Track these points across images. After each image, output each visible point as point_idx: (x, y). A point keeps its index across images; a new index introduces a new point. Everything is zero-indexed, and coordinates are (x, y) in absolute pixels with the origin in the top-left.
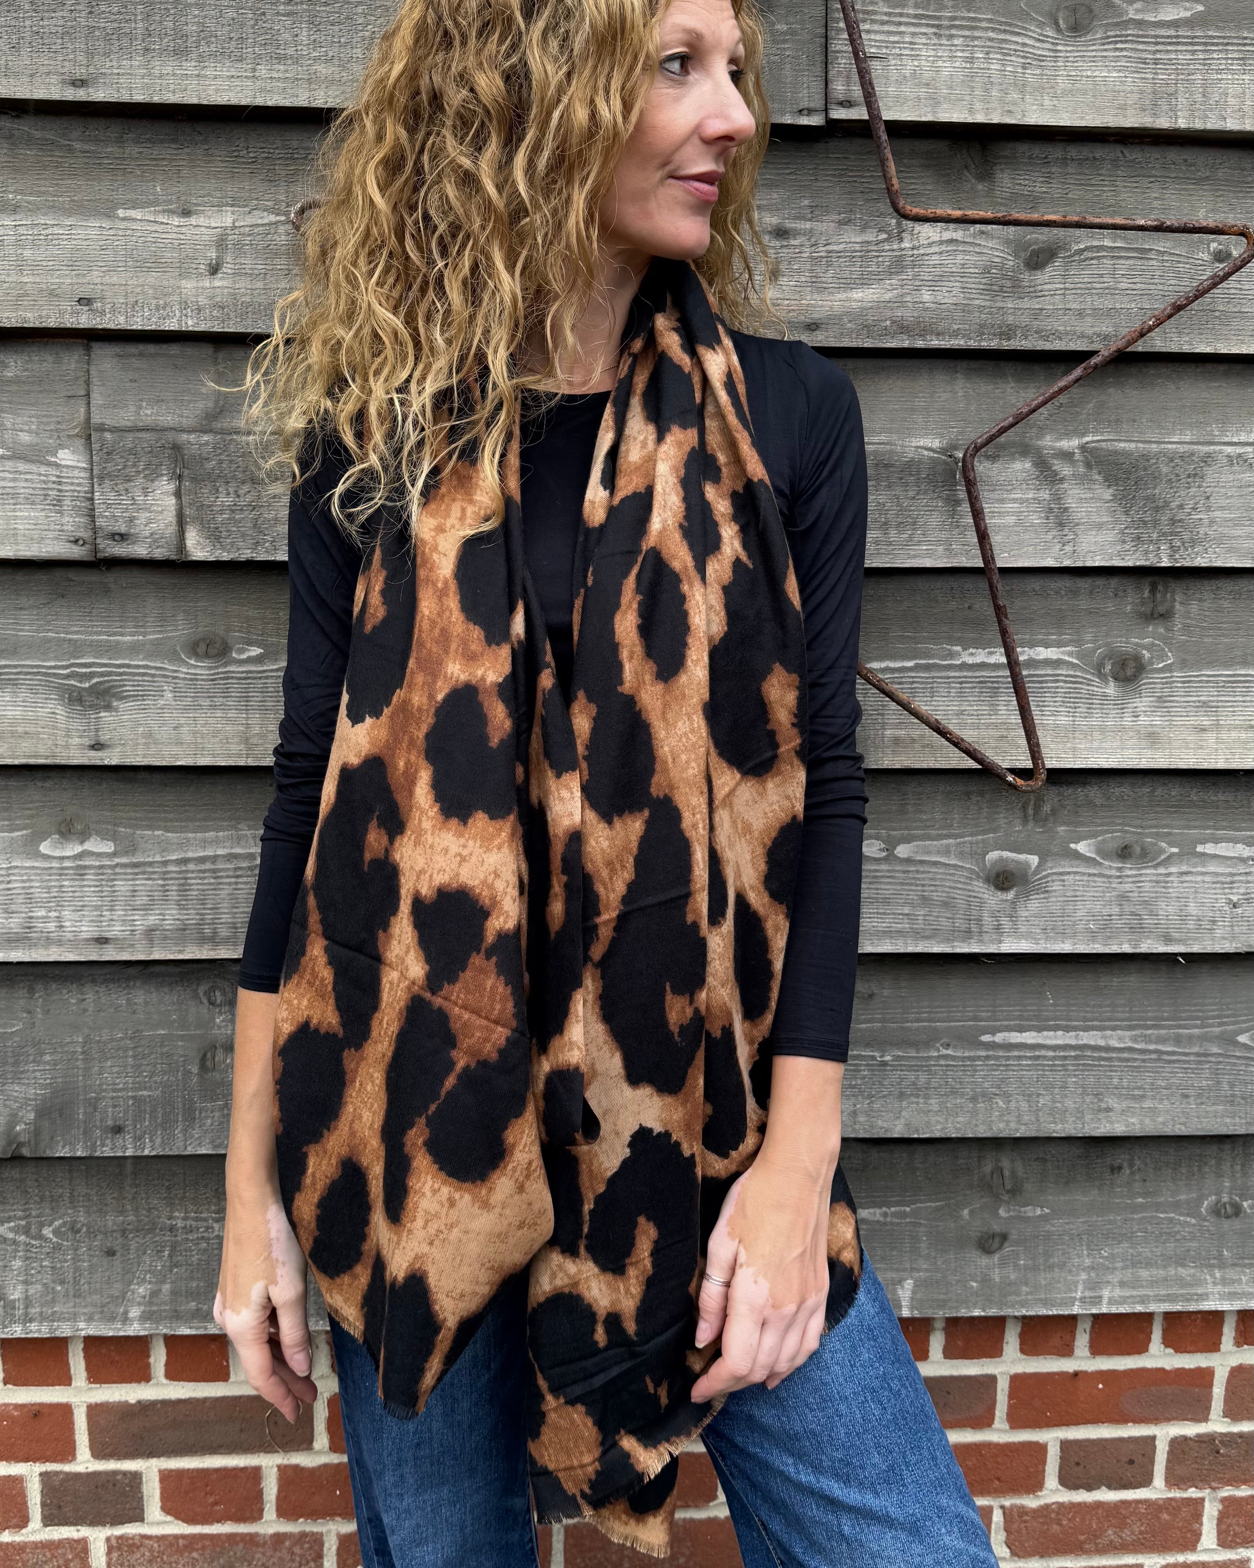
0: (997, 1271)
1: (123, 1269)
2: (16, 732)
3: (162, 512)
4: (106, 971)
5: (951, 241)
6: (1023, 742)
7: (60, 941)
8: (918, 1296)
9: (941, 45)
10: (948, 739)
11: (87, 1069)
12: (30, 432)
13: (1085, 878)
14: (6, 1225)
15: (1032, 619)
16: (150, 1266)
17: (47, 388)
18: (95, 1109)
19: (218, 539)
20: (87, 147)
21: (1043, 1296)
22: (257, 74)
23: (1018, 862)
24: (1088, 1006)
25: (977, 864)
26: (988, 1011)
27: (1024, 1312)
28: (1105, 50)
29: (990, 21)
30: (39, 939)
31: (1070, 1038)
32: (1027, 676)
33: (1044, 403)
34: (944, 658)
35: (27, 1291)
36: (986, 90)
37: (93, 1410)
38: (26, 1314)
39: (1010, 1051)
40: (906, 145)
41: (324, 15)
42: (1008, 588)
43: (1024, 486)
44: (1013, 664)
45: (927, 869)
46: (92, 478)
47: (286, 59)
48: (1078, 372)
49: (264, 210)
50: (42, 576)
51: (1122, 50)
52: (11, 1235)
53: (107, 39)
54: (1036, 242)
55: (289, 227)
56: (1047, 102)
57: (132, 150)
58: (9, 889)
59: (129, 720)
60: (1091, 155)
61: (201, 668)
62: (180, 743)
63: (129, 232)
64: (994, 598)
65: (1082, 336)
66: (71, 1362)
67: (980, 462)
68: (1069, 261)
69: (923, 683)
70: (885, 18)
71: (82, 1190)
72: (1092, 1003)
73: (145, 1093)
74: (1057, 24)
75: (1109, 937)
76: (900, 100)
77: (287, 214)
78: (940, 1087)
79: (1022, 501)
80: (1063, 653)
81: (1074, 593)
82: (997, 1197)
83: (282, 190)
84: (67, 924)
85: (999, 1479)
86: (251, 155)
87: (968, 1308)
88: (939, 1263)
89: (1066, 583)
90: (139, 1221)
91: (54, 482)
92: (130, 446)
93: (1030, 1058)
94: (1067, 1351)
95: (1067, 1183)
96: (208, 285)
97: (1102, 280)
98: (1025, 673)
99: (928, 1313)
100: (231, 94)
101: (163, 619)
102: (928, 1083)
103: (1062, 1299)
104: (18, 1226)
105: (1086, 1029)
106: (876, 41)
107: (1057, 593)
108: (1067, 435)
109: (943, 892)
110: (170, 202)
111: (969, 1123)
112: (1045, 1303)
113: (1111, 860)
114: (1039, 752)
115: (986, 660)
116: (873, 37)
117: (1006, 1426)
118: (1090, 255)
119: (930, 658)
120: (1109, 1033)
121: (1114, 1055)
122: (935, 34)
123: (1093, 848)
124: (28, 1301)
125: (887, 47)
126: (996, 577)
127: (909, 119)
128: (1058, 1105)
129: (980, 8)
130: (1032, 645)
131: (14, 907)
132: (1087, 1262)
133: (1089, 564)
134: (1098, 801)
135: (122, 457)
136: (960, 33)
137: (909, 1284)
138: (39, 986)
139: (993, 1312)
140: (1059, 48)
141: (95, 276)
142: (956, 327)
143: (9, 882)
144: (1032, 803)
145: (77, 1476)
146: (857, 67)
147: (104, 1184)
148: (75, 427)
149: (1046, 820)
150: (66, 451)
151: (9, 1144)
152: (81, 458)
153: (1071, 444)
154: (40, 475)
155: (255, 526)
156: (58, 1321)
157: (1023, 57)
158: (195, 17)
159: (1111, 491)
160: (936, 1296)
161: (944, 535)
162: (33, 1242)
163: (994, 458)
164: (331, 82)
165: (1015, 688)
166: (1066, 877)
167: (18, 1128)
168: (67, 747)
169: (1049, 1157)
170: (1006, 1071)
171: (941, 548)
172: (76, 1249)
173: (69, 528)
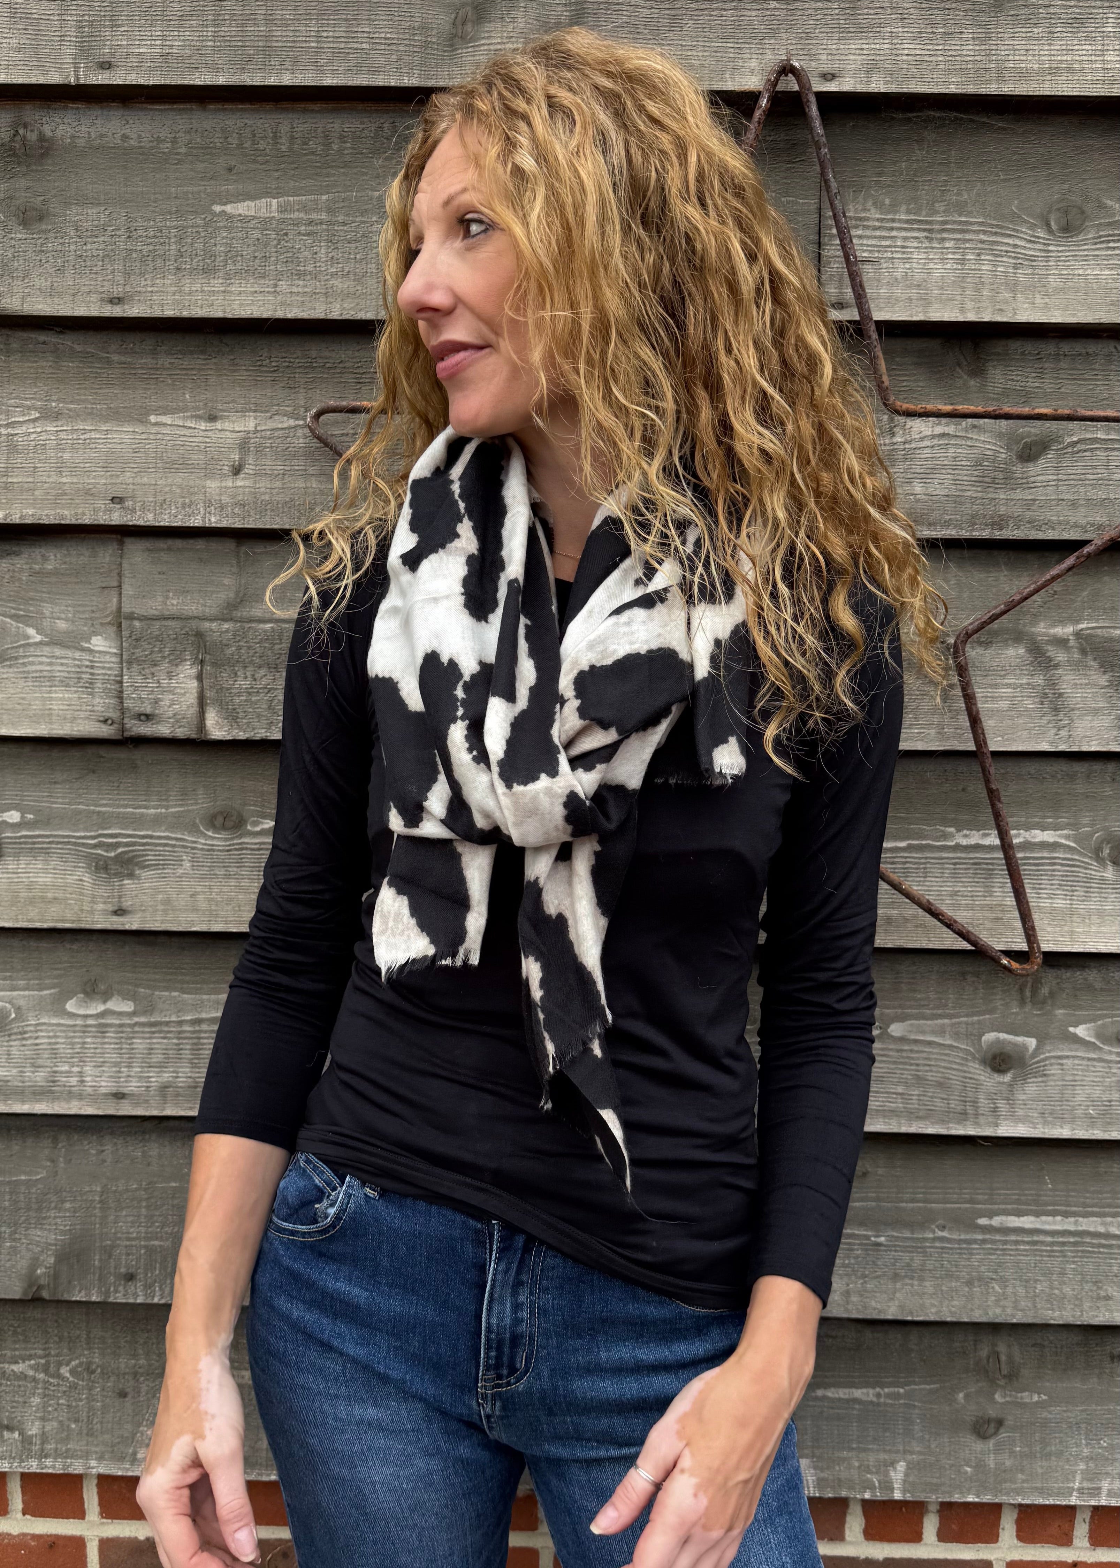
0: (992, 1456)
1: (134, 1411)
2: (46, 897)
3: (184, 694)
4: (124, 1124)
5: (943, 435)
6: (1018, 924)
7: (80, 1095)
8: (911, 1479)
9: (933, 248)
10: (940, 920)
11: (104, 1218)
12: (66, 620)
13: (1085, 1063)
14: (27, 1363)
15: (1027, 803)
17: (83, 579)
18: (110, 1257)
19: (235, 719)
20: (123, 359)
21: (1039, 1485)
22: (278, 289)
23: (1015, 1045)
24: (1088, 1192)
25: (973, 1045)
26: (985, 1194)
27: (1020, 1500)
28: (1098, 249)
29: (981, 224)
30: (61, 1092)
31: (1068, 1224)
32: (1022, 859)
33: (1036, 591)
34: (937, 839)
35: (44, 1427)
36: (978, 290)
37: (105, 1544)
38: (42, 1450)
39: (1007, 1235)
40: (898, 344)
41: (342, 234)
42: (1002, 771)
43: (1018, 672)
44: (1006, 847)
45: (921, 1048)
46: (121, 663)
47: (305, 275)
48: (1070, 561)
49: (285, 415)
50: (76, 753)
51: (1114, 248)
52: (31, 1373)
53: (143, 261)
54: (1029, 435)
55: (307, 431)
56: (1038, 300)
57: (165, 361)
58: (37, 1045)
59: (149, 888)
60: (1084, 351)
61: (217, 840)
62: (195, 910)
63: (159, 436)
64: (987, 781)
65: (1076, 526)
66: (85, 1496)
67: (973, 648)
68: (1061, 454)
69: (916, 863)
70: (877, 224)
71: (97, 1332)
72: (1092, 1189)
73: (156, 1243)
74: (1048, 225)
75: (1109, 1123)
76: (891, 301)
77: (305, 419)
78: (935, 1269)
79: (1015, 686)
80: (1060, 836)
81: (1072, 777)
82: (993, 1382)
83: (301, 396)
84: (88, 1079)
86: (274, 364)
87: (961, 1493)
88: (933, 1446)
89: (1063, 766)
90: (150, 1365)
91: (87, 667)
92: (158, 633)
93: (1028, 1243)
94: (1066, 1540)
95: (1065, 1370)
96: (230, 484)
97: (1095, 471)
98: (1019, 855)
99: (921, 1497)
100: (255, 308)
101: (184, 794)
102: (923, 1265)
103: (1059, 1488)
104: (38, 1364)
105: (1085, 1215)
106: (868, 246)
107: (1053, 777)
108: (1062, 622)
109: (938, 1072)
110: (197, 408)
111: (964, 1307)
112: (1041, 1491)
113: (1111, 1045)
114: (1035, 936)
115: (981, 842)
116: (865, 242)
118: (1083, 447)
119: (925, 838)
120: (1109, 1219)
121: (1114, 1242)
122: (927, 238)
123: (1092, 1033)
124: (44, 1437)
125: (879, 251)
126: (989, 761)
127: (900, 319)
128: (1056, 1292)
129: (971, 212)
130: (1028, 828)
131: (40, 1062)
132: (1086, 1451)
133: (1085, 748)
134: (1098, 985)
135: (149, 643)
136: (951, 236)
137: (901, 1466)
138: (63, 1137)
139: (987, 1498)
140: (1051, 248)
141: (128, 477)
142: (947, 517)
143: (37, 1038)
144: (1029, 985)
146: (849, 271)
147: (118, 1328)
148: (107, 616)
149: (1044, 1002)
150: (99, 638)
151: (30, 1286)
152: (113, 645)
153: (1066, 631)
154: (75, 659)
155: (269, 707)
156: (71, 1458)
157: (1015, 258)
158: (223, 238)
159: (1106, 677)
160: (928, 1480)
161: (936, 719)
162: (51, 1380)
163: (987, 644)
164: (346, 295)
165: (1009, 870)
166: (1065, 1061)
167: (39, 1271)
168: (92, 912)
169: (1046, 1343)
170: (1003, 1255)
171: (933, 732)
172: (90, 1389)
173: (99, 708)
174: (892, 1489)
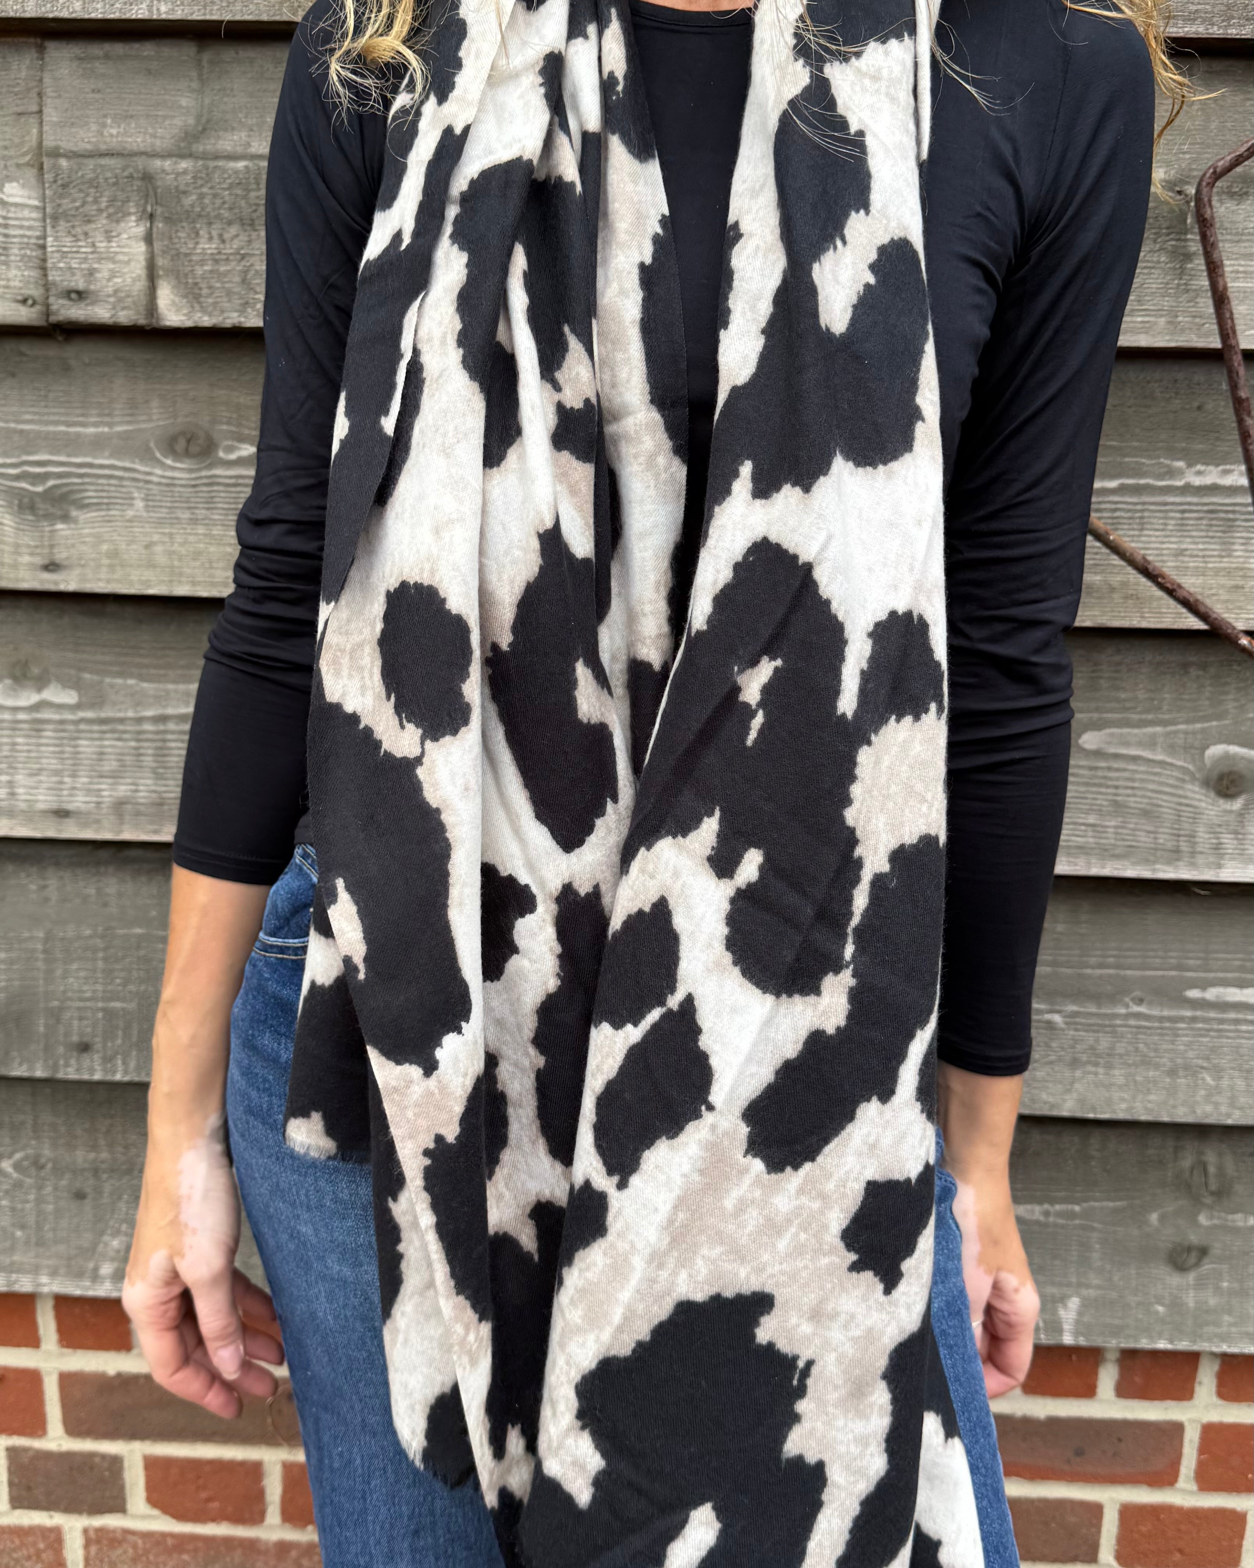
0: (1192, 1293)
1: (95, 1216)
3: (128, 262)
4: (70, 851)
7: (11, 811)
8: (1086, 1319)
10: (1162, 587)
11: (50, 972)
16: (127, 1214)
18: (58, 1021)
19: (197, 297)
21: (1250, 1329)
23: (1249, 761)
25: (1193, 762)
26: (1199, 958)
27: (1225, 1348)
34: (1160, 477)
37: (67, 1380)
39: (1224, 1012)
45: (1122, 765)
46: (44, 220)
59: (90, 535)
61: (179, 470)
62: (151, 565)
66: (38, 1320)
67: (1221, 201)
69: (1129, 511)
71: (46, 1117)
73: (117, 1005)
78: (1127, 1054)
82: (1196, 1200)
84: (21, 791)
85: (1180, 1551)
87: (1150, 1338)
88: (1115, 1279)
90: (115, 1160)
92: (91, 175)
93: (1252, 1023)
99: (1098, 1341)
101: (133, 407)
102: (1112, 1048)
109: (1144, 797)
115: (1219, 481)
117: (1194, 1487)
119: (1144, 475)
126: (1238, 364)
135: (81, 191)
137: (1074, 1303)
139: (1183, 1345)
145: (48, 1455)
147: (73, 1112)
148: (25, 154)
150: (15, 184)
152: (32, 194)
155: (246, 281)
156: (18, 1273)
160: (1108, 1321)
161: (1167, 302)
163: (1240, 196)
168: (15, 566)
170: (1218, 1037)
171: (1162, 321)
172: (40, 1188)
173: (17, 284)
174: (1060, 1331)
